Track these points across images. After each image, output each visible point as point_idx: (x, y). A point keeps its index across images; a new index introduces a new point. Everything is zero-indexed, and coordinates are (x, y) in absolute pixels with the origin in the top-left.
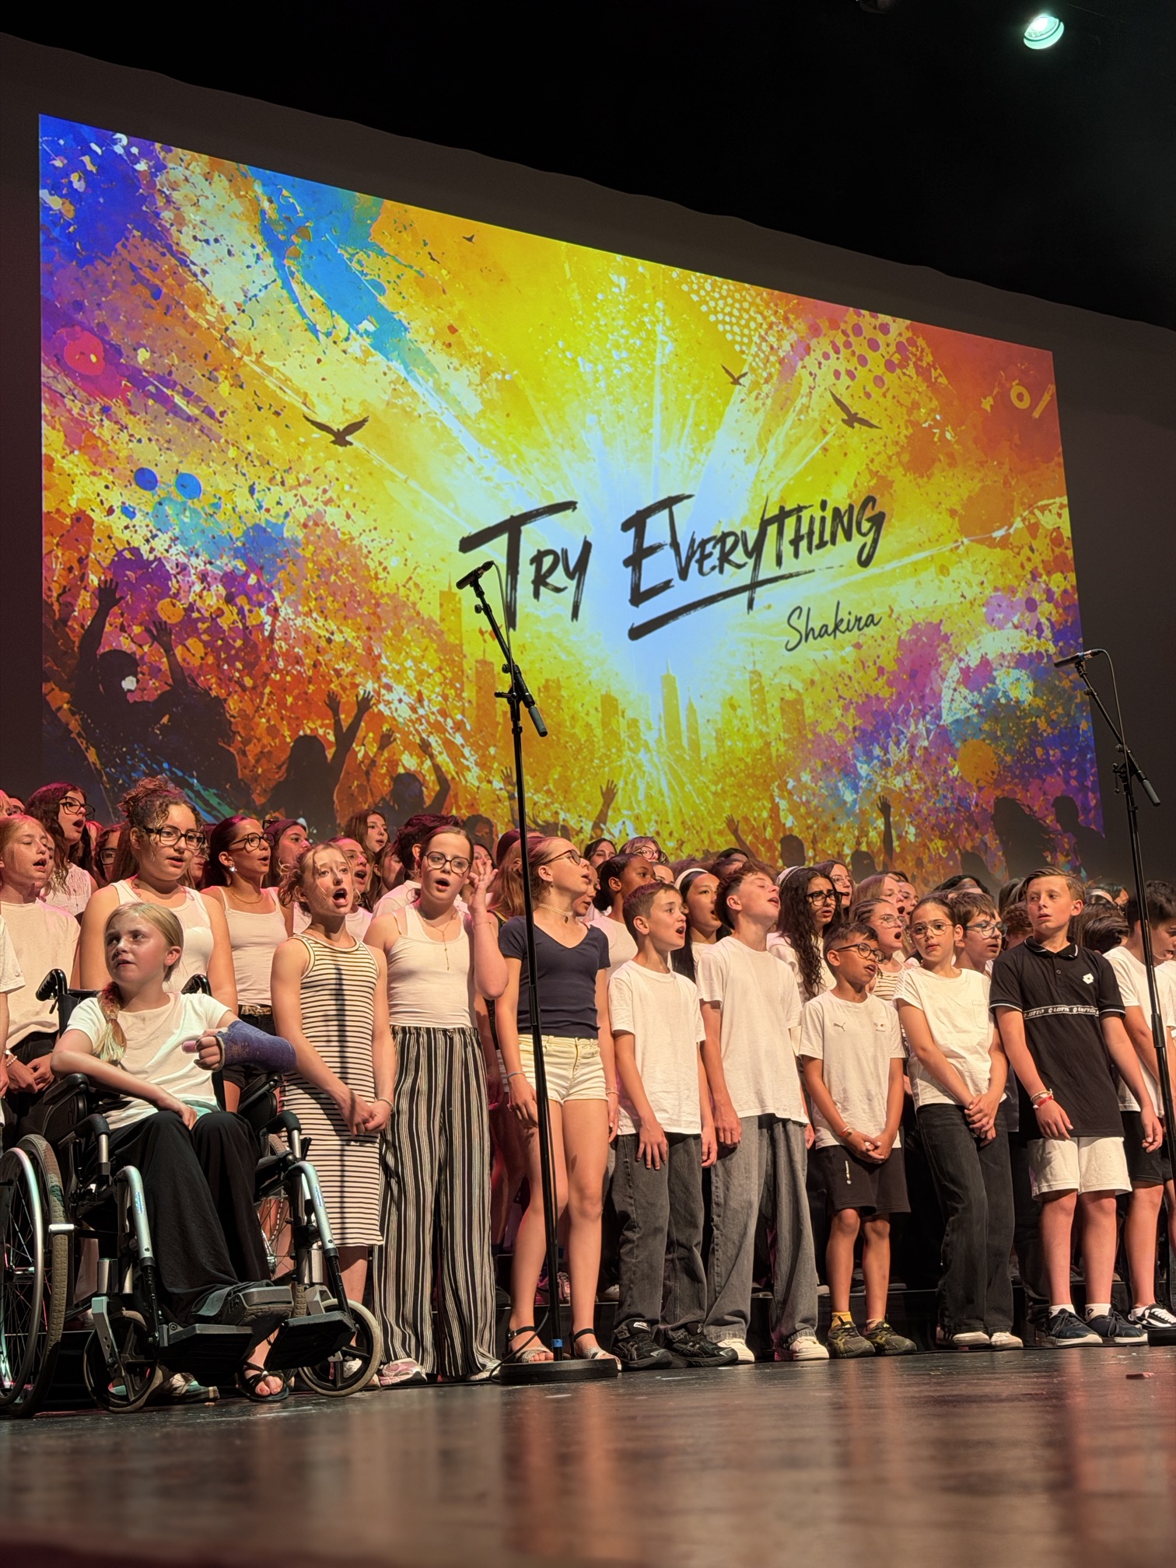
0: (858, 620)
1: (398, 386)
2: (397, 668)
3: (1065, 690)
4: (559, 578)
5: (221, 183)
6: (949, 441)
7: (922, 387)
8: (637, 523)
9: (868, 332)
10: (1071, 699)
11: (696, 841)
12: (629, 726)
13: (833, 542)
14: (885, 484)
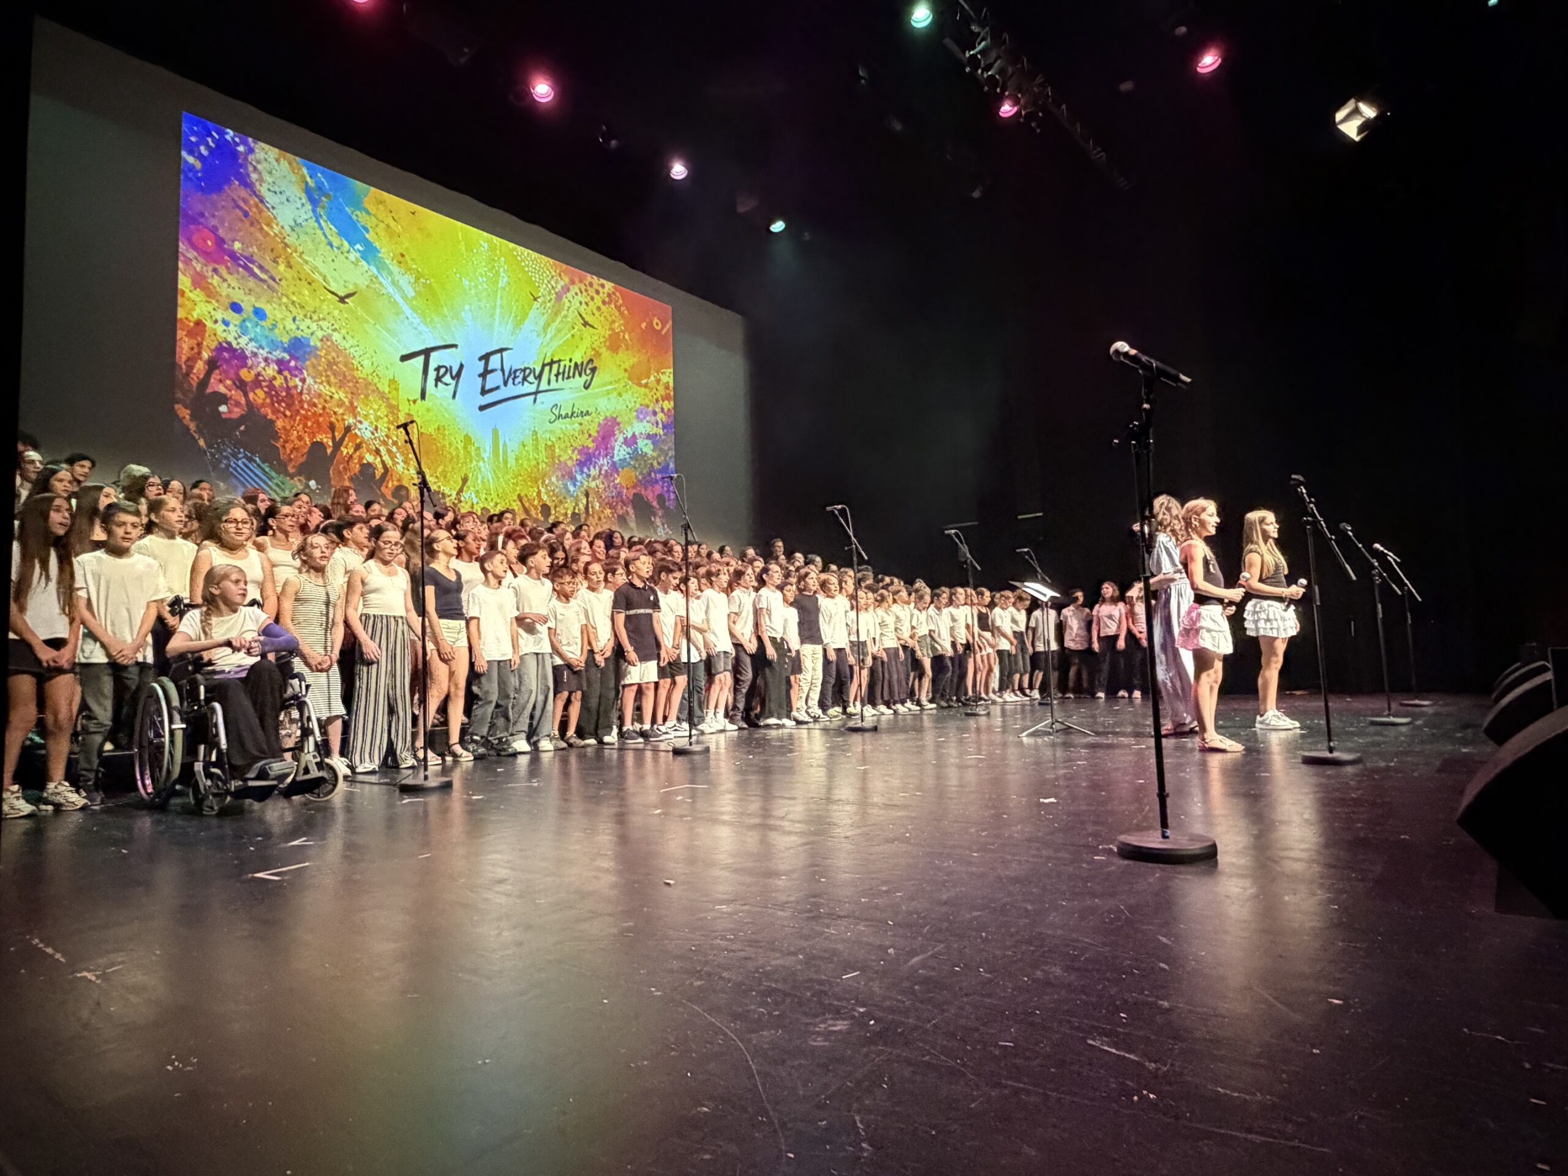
0: (582, 412)
1: (373, 279)
2: (365, 413)
3: (665, 450)
4: (447, 379)
5: (284, 164)
6: (626, 339)
7: (617, 314)
8: (486, 358)
9: (595, 286)
10: (667, 453)
11: (503, 504)
12: (476, 450)
13: (574, 377)
14: (598, 354)
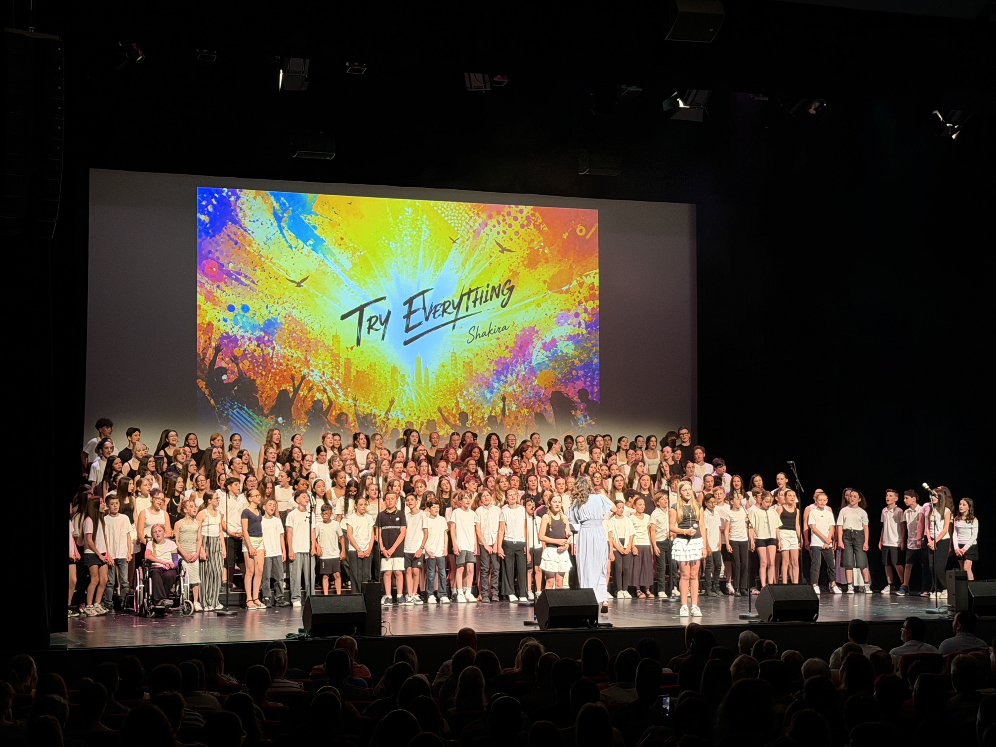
0: (499, 328)
1: (321, 263)
2: (316, 364)
3: (588, 347)
5: (259, 199)
6: (546, 254)
7: (536, 233)
8: (410, 302)
9: (514, 214)
10: (591, 350)
11: (425, 416)
12: (401, 377)
13: (491, 299)
14: (516, 274)
